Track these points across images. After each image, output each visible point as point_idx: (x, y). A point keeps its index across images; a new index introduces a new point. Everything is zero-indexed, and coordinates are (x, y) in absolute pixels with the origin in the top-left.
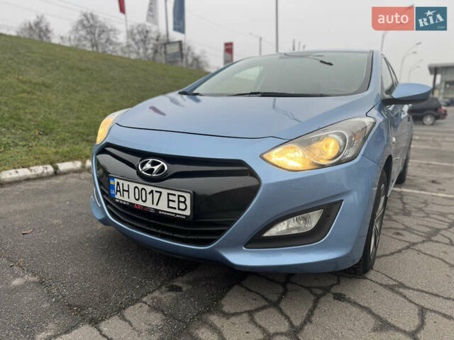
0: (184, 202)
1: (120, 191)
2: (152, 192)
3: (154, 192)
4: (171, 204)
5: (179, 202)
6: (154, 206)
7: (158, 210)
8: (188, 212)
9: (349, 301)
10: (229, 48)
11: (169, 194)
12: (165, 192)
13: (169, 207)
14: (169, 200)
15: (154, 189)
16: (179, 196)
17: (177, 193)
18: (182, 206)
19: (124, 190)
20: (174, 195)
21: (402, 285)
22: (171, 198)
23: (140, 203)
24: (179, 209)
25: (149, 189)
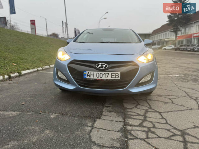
0: (118, 75)
1: (89, 75)
2: (105, 74)
3: (106, 74)
4: (113, 77)
5: (116, 75)
6: (106, 78)
7: (108, 79)
8: (119, 78)
9: (152, 100)
10: (33, 23)
11: (112, 73)
12: (110, 73)
13: (112, 78)
14: (112, 75)
15: (106, 72)
16: (116, 74)
17: (115, 73)
18: (117, 77)
19: (91, 75)
20: (114, 73)
21: (160, 95)
22: (113, 74)
23: (99, 78)
24: (116, 78)
25: (103, 73)
